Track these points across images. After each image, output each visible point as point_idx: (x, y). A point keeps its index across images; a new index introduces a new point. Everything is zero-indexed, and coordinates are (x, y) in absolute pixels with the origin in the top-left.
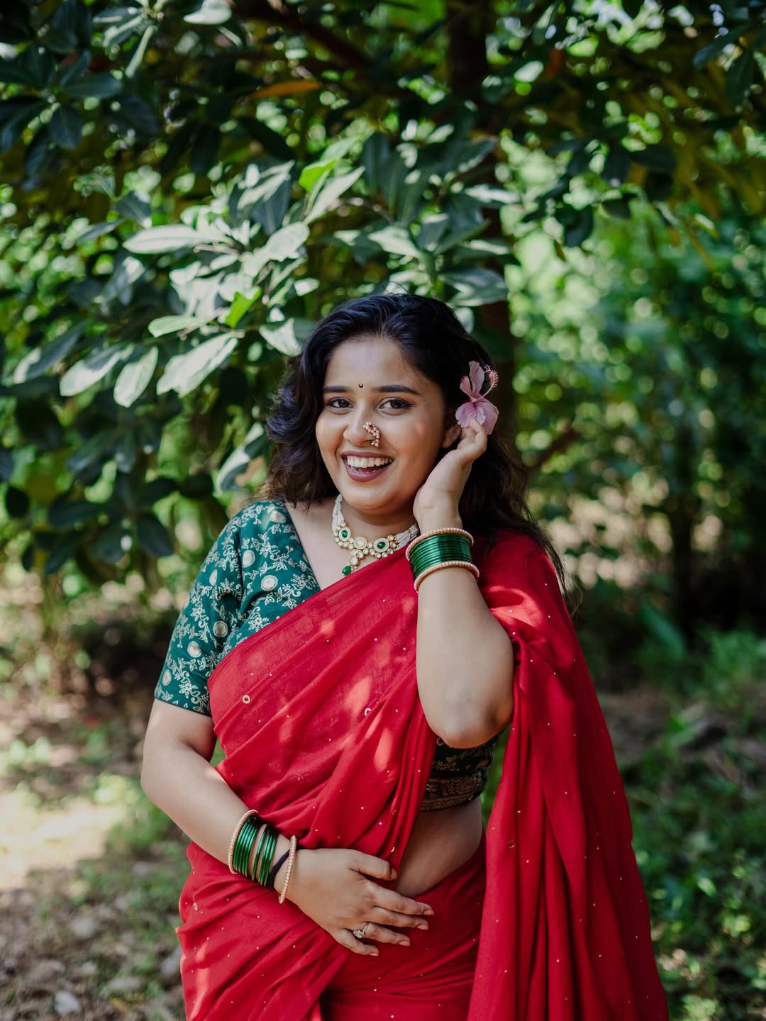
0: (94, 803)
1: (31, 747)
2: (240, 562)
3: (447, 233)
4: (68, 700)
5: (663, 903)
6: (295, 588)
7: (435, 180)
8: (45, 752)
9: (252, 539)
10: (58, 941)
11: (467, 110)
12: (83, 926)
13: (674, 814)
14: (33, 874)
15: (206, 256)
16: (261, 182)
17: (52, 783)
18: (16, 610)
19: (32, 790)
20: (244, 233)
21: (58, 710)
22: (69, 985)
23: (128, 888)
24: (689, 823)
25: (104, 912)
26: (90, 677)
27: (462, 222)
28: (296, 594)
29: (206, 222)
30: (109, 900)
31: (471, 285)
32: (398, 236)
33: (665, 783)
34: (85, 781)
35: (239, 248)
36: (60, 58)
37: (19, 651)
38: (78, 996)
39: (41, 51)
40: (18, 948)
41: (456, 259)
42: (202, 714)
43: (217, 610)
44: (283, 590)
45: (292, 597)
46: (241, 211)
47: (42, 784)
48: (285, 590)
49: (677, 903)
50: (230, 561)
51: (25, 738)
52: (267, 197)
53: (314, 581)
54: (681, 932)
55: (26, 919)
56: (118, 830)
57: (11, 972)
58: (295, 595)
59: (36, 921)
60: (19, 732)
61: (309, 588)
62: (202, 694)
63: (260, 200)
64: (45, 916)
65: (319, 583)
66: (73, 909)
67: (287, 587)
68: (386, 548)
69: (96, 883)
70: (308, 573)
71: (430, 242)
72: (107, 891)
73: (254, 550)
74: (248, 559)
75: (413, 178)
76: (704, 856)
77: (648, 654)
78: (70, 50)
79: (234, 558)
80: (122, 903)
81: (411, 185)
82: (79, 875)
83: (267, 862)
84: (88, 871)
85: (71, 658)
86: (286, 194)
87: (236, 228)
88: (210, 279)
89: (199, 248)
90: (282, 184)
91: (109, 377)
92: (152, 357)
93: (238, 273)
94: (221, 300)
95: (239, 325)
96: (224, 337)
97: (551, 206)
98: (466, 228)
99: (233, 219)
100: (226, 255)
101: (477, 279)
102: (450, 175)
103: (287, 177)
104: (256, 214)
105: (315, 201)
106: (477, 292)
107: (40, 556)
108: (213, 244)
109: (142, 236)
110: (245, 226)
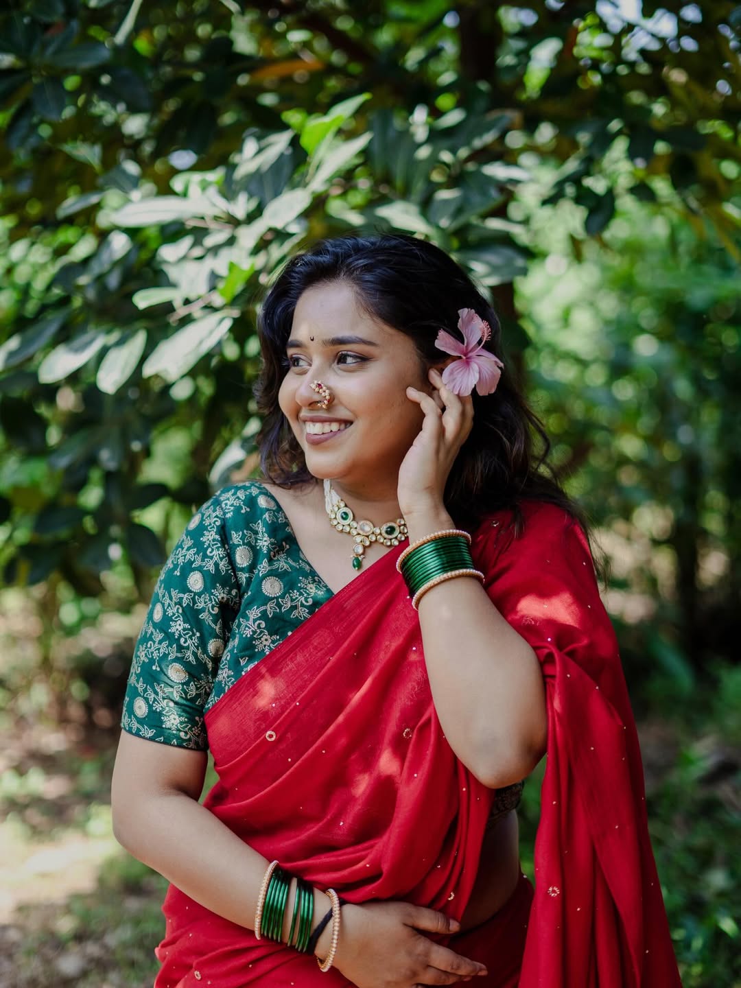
0: (86, 834)
1: (24, 777)
2: (232, 562)
3: (459, 211)
4: (65, 729)
5: (682, 944)
6: (305, 595)
7: (446, 157)
8: (39, 783)
9: (245, 531)
10: (42, 979)
11: (480, 91)
12: (69, 964)
13: (690, 850)
14: (22, 909)
15: (199, 233)
16: (260, 151)
17: (43, 814)
18: (14, 640)
19: (24, 821)
20: (241, 206)
21: (54, 740)
23: (118, 923)
24: (705, 859)
25: (92, 949)
26: (88, 707)
27: (476, 199)
28: (307, 602)
29: (199, 190)
30: (97, 937)
31: (488, 263)
32: (407, 212)
33: (678, 819)
34: (77, 811)
35: (234, 222)
36: (47, 27)
37: (16, 680)
39: (26, 20)
41: (472, 237)
42: (194, 749)
43: (213, 625)
44: (291, 598)
45: (302, 605)
46: (237, 182)
47: (35, 816)
48: (294, 598)
49: (698, 943)
50: (219, 561)
51: (20, 770)
52: (265, 168)
53: (322, 583)
54: (701, 975)
55: (10, 956)
56: (111, 864)
59: (21, 958)
60: (15, 764)
62: (193, 726)
63: (258, 170)
64: (29, 953)
66: (59, 945)
67: (295, 594)
68: (396, 533)
69: (85, 918)
71: (441, 217)
72: (94, 926)
73: (249, 544)
74: (242, 558)
75: (423, 153)
76: (721, 894)
77: (656, 686)
78: (57, 18)
79: (223, 557)
80: (112, 940)
81: (421, 161)
82: (68, 910)
83: (306, 922)
84: (77, 906)
85: (67, 688)
86: (286, 170)
87: (232, 202)
88: (203, 260)
89: (190, 224)
90: (282, 155)
91: (92, 364)
92: (139, 341)
93: (233, 246)
94: (214, 278)
95: (234, 302)
96: (217, 316)
97: (570, 190)
98: (480, 203)
99: (228, 190)
100: (220, 231)
101: (494, 258)
102: (463, 153)
103: (287, 149)
104: (253, 187)
105: (318, 167)
106: (495, 270)
107: (23, 569)
108: (206, 218)
109: (129, 209)
110: (242, 198)
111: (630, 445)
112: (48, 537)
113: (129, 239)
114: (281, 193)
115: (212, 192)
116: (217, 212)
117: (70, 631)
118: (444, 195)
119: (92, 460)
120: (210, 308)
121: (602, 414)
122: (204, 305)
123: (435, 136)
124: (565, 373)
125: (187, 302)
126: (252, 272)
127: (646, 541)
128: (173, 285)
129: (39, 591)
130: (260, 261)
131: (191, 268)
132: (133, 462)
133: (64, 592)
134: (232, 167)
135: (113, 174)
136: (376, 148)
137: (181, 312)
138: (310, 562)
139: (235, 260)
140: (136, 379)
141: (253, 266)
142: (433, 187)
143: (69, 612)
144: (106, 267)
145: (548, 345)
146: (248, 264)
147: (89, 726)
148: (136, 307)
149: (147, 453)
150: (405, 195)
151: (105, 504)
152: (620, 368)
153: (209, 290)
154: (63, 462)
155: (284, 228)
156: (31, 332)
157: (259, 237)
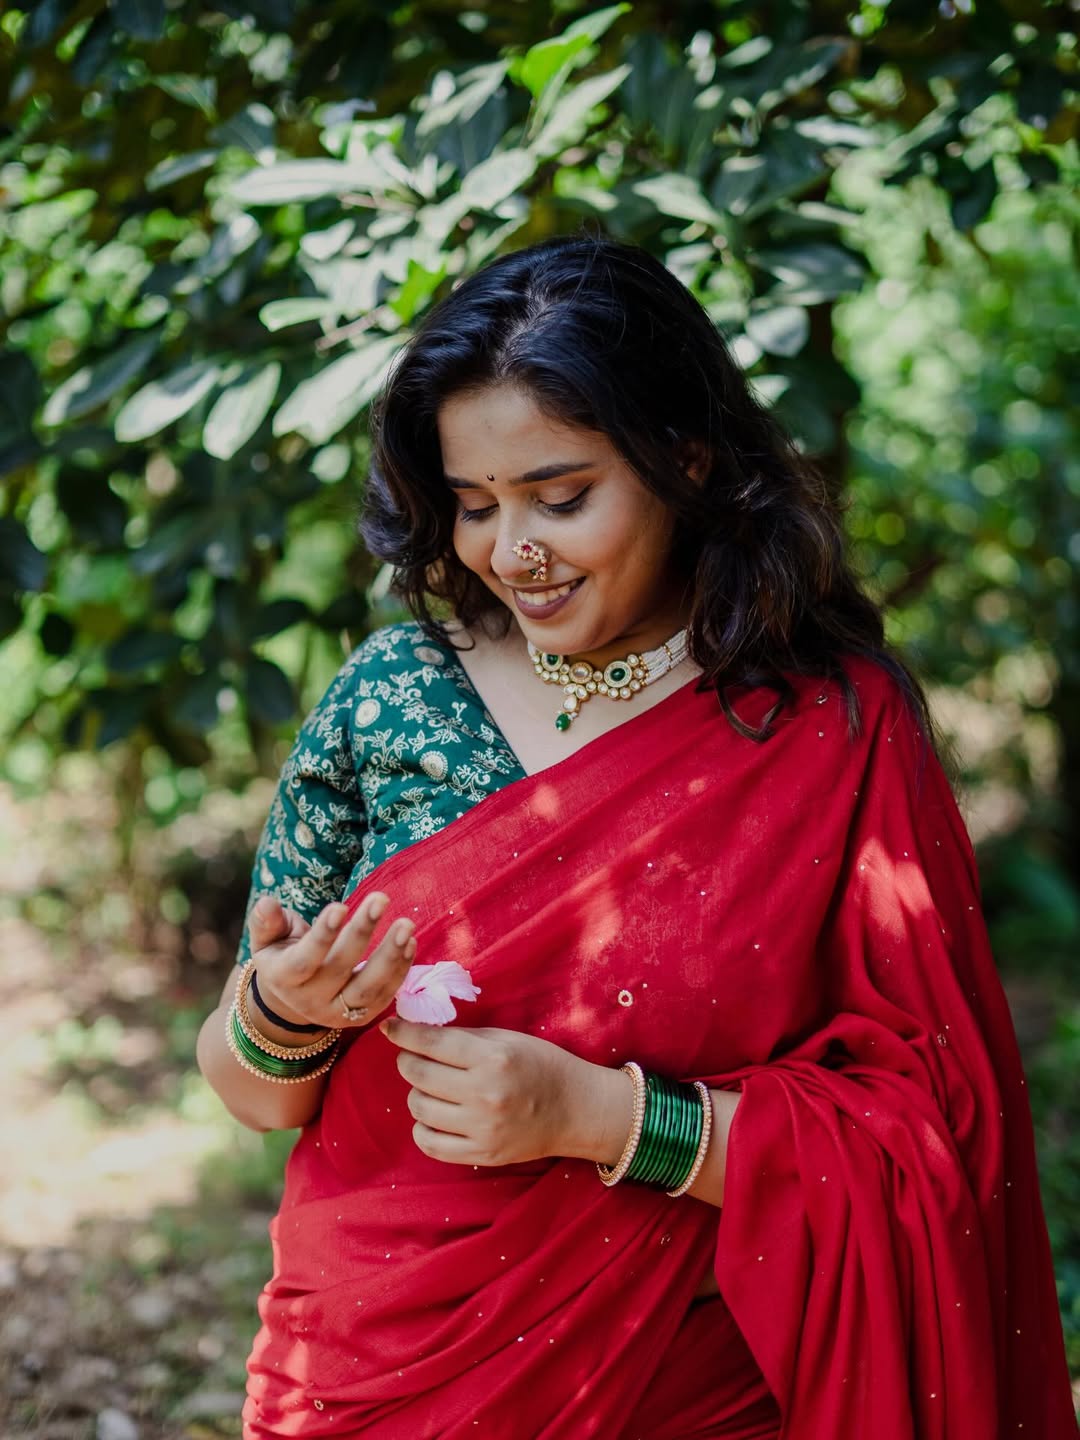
0: (179, 1116)
1: (90, 1030)
3: (758, 192)
4: (151, 961)
6: (480, 771)
7: (742, 108)
8: (114, 1042)
9: (379, 682)
10: (109, 1329)
11: (794, 8)
12: (150, 1307)
14: (85, 1225)
15: (364, 217)
16: (459, 90)
18: (76, 830)
19: (89, 1096)
20: (427, 177)
21: (136, 979)
22: (119, 1398)
23: (227, 1251)
25: (186, 1287)
26: (186, 930)
27: (786, 172)
28: (481, 780)
29: (363, 149)
30: (193, 1268)
31: (803, 270)
32: (680, 190)
34: (165, 1083)
35: (421, 202)
37: (80, 889)
38: (135, 1416)
40: (48, 1337)
41: (778, 231)
44: (459, 777)
45: (477, 787)
46: (423, 140)
47: (110, 1092)
48: (463, 777)
51: (85, 1020)
52: (468, 115)
53: (512, 757)
55: (63, 1293)
56: (217, 1163)
57: (35, 1377)
58: (482, 784)
59: (77, 1295)
60: (78, 1010)
61: (503, 771)
63: (456, 120)
64: (91, 1289)
65: (520, 760)
66: (132, 1277)
67: (464, 771)
68: (626, 679)
69: (177, 1239)
70: (500, 745)
71: (733, 199)
72: (189, 1252)
73: (380, 698)
74: (368, 714)
75: (709, 99)
80: (216, 1275)
81: (705, 112)
82: (150, 1227)
84: (164, 1223)
85: (156, 904)
86: (498, 123)
87: (414, 170)
88: (367, 259)
89: (350, 201)
90: (491, 99)
91: (198, 413)
92: (269, 379)
93: (414, 238)
94: (386, 285)
95: (413, 322)
96: (389, 343)
97: (929, 165)
98: (793, 180)
99: (409, 152)
100: (396, 214)
101: (812, 263)
102: (769, 100)
103: (499, 90)
104: (446, 146)
105: (546, 120)
106: (814, 281)
107: (92, 725)
108: (373, 193)
109: (257, 177)
110: (429, 164)
111: (997, 563)
112: (127, 678)
113: (257, 223)
114: (488, 156)
115: (385, 152)
116: (389, 184)
117: (161, 820)
118: (737, 164)
119: (195, 562)
120: (378, 332)
121: (957, 517)
122: (368, 326)
123: (725, 75)
124: (903, 454)
125: (343, 321)
126: (442, 277)
127: (1014, 706)
128: (322, 296)
129: (115, 757)
130: (454, 262)
131: (349, 270)
132: (258, 567)
133: (154, 760)
134: (415, 117)
135: (233, 124)
136: (634, 92)
137: (333, 336)
138: (501, 728)
139: (416, 258)
140: (264, 440)
141: (444, 268)
142: (720, 153)
143: (161, 792)
144: (221, 266)
145: (879, 411)
146: (438, 265)
147: (186, 958)
148: (265, 328)
149: (279, 553)
150: (677, 164)
151: (213, 631)
152: (983, 447)
153: (376, 304)
154: (153, 563)
155: (492, 210)
156: (105, 365)
157: (454, 225)
